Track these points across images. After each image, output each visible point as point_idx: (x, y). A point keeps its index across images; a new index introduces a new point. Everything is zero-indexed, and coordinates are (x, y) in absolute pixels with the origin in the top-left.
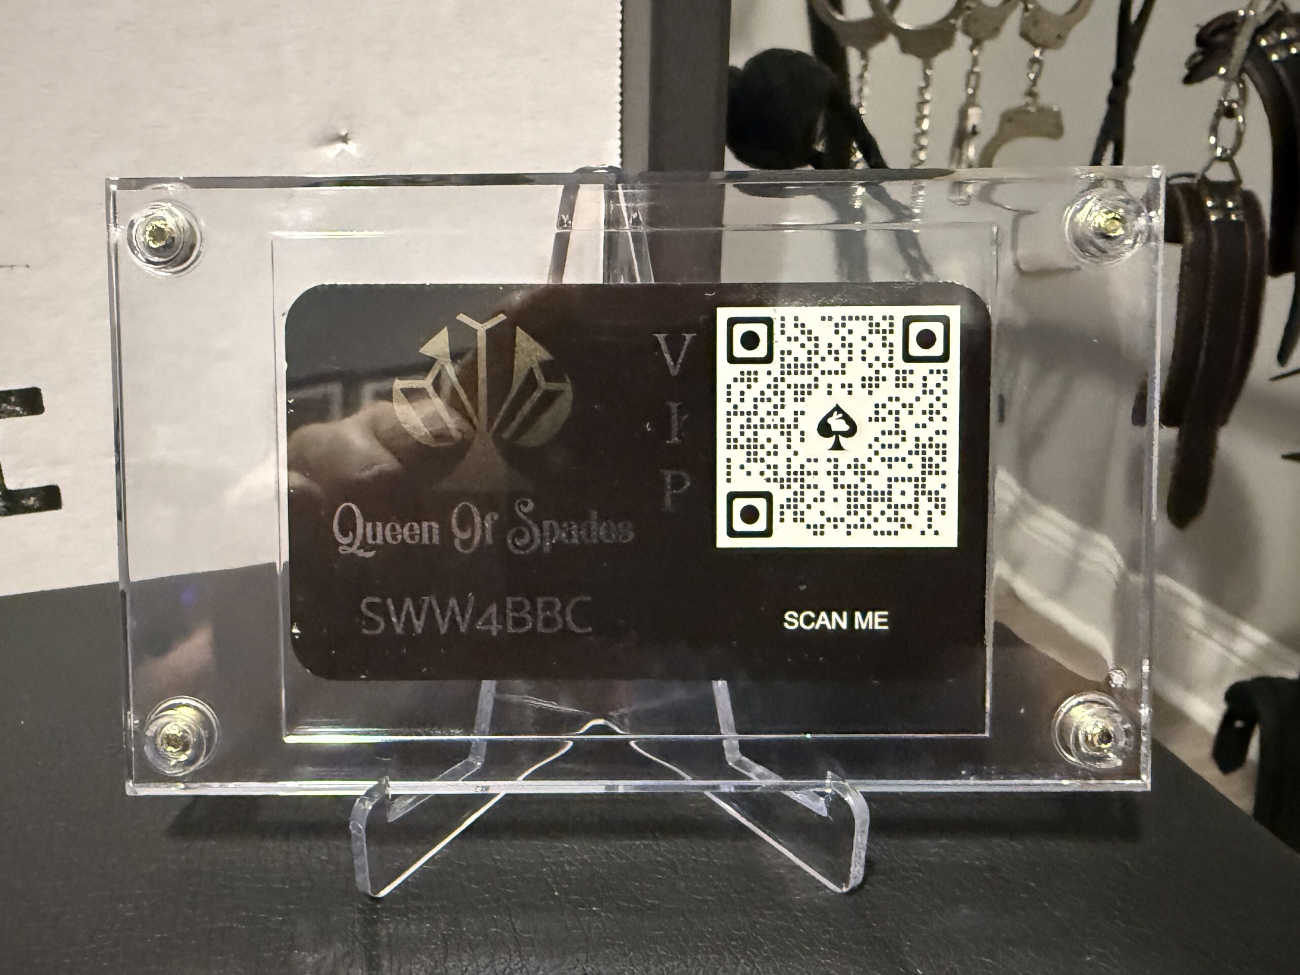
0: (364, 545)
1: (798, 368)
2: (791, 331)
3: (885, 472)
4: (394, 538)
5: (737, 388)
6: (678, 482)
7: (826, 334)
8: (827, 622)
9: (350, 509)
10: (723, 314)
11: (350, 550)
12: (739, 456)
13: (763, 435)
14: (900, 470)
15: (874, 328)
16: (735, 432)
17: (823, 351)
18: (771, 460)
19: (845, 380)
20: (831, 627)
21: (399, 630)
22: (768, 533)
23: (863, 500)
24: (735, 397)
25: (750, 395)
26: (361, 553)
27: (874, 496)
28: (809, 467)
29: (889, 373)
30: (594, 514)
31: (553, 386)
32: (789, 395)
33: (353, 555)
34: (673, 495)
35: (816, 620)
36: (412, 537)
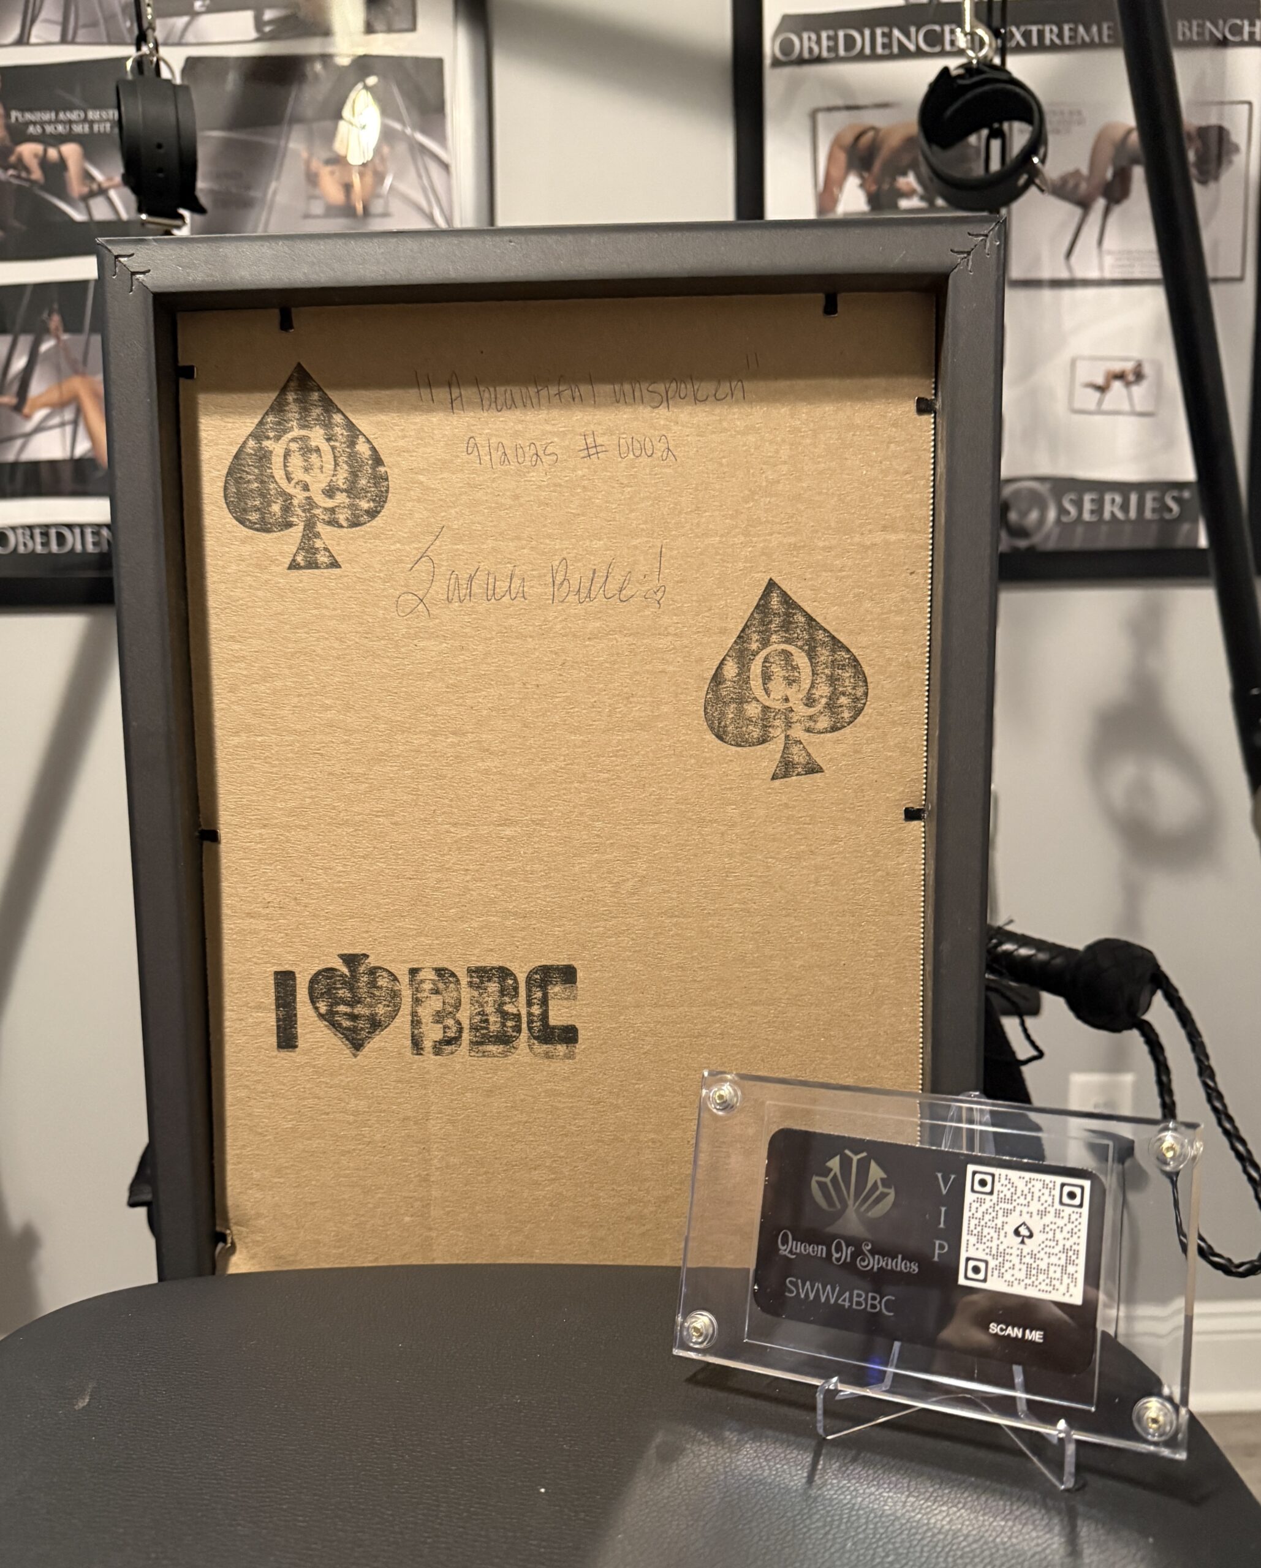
0: (791, 1252)
1: (1005, 1200)
2: (1003, 1181)
3: (1046, 1260)
4: (805, 1250)
5: (975, 1205)
6: (941, 1247)
7: (1021, 1185)
8: (1011, 1332)
9: (787, 1236)
10: (971, 1168)
11: (784, 1253)
12: (973, 1240)
13: (986, 1230)
14: (1054, 1260)
15: (1045, 1186)
16: (972, 1227)
17: (1019, 1193)
18: (988, 1244)
19: (1030, 1209)
20: (1013, 1335)
21: (802, 1296)
22: (985, 1280)
23: (1034, 1272)
24: (973, 1210)
25: (981, 1210)
26: (790, 1256)
27: (1039, 1271)
28: (1008, 1251)
29: (1052, 1210)
30: (900, 1257)
31: (886, 1190)
32: (1001, 1213)
33: (785, 1256)
34: (939, 1254)
35: (1006, 1330)
36: (813, 1252)
